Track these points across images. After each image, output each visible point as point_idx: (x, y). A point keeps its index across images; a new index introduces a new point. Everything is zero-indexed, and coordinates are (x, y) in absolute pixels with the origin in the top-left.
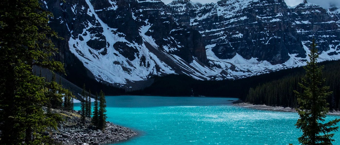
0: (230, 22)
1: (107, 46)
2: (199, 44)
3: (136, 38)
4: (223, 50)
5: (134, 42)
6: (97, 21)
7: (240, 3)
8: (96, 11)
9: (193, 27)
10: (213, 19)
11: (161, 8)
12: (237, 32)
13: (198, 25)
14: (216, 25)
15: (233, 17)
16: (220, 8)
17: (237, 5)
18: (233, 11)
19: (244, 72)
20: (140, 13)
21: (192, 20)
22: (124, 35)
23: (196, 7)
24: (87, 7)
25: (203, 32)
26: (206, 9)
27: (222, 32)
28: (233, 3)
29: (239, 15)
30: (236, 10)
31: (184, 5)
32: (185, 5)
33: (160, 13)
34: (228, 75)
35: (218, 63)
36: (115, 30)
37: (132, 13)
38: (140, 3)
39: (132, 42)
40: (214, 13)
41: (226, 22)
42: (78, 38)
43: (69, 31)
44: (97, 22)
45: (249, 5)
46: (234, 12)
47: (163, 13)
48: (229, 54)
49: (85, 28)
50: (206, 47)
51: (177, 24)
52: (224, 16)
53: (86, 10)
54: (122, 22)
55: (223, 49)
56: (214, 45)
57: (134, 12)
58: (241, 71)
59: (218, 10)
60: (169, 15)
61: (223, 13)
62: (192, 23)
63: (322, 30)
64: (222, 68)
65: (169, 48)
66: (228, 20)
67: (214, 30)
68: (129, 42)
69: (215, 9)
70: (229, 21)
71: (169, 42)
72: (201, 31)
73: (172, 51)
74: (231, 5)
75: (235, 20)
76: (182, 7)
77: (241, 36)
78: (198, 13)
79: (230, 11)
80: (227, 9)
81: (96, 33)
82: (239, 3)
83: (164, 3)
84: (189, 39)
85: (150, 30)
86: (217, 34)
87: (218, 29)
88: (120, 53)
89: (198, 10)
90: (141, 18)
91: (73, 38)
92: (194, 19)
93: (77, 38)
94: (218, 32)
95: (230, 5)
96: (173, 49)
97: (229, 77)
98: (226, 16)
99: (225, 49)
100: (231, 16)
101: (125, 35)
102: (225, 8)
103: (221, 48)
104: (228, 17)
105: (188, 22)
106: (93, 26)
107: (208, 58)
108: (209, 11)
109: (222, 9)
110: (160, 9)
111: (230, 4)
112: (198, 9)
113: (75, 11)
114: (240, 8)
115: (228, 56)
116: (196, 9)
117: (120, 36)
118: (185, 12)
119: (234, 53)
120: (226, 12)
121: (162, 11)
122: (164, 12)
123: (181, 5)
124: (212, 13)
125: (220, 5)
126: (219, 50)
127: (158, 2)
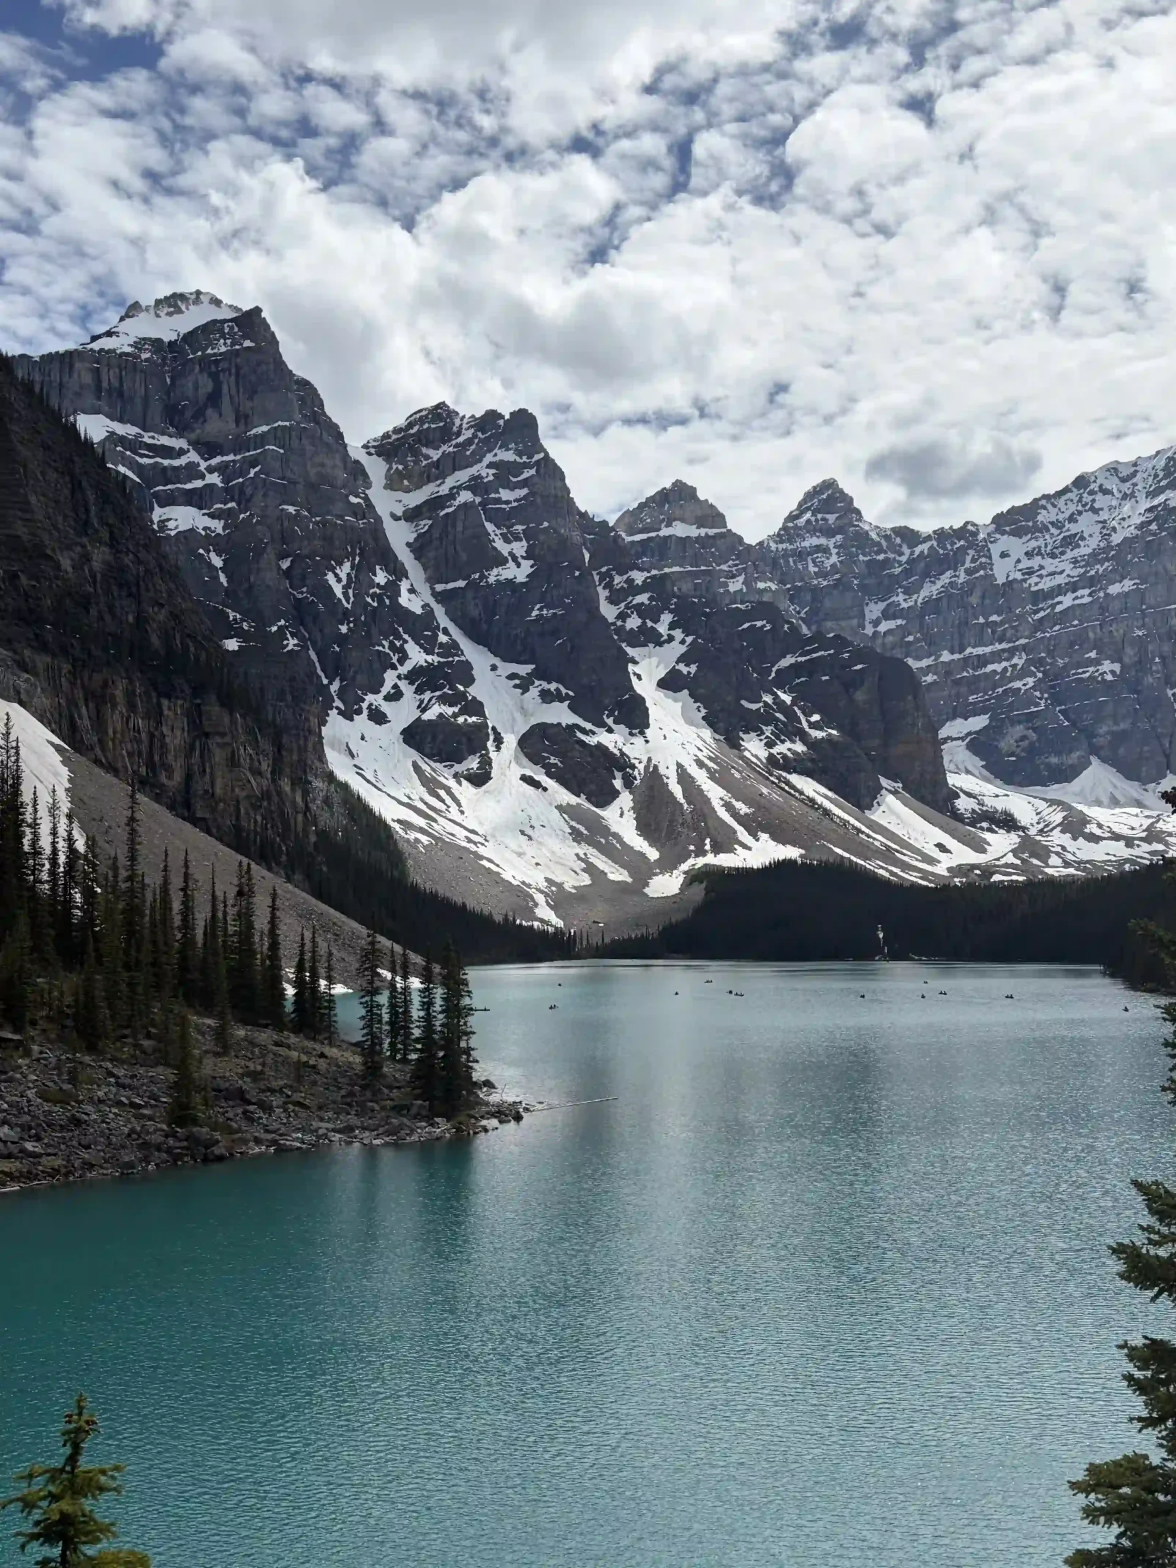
0: (1059, 608)
1: (490, 745)
2: (909, 720)
3: (620, 705)
4: (1025, 743)
5: (610, 721)
6: (446, 632)
7: (1104, 515)
8: (439, 587)
9: (879, 641)
10: (974, 600)
11: (731, 562)
12: (1093, 654)
13: (903, 631)
14: (988, 624)
15: (1073, 587)
16: (1005, 542)
17: (1086, 524)
18: (1070, 554)
19: (1129, 842)
20: (633, 589)
21: (874, 610)
22: (564, 691)
23: (893, 548)
24: (398, 572)
25: (924, 663)
26: (941, 552)
27: (1019, 661)
28: (1072, 519)
29: (1100, 572)
30: (1084, 550)
31: (833, 540)
32: (839, 539)
33: (726, 585)
34: (1054, 860)
35: (1000, 804)
36: (524, 670)
37: (600, 589)
38: (633, 542)
39: (601, 724)
40: (976, 570)
41: (1036, 612)
42: (365, 712)
43: (325, 681)
44: (443, 638)
45: (1150, 523)
46: (1075, 561)
47: (736, 585)
48: (1054, 760)
49: (394, 668)
50: (943, 733)
51: (805, 630)
52: (1025, 580)
53: (392, 589)
54: (555, 634)
55: (1023, 738)
56: (979, 722)
57: (609, 586)
58: (1116, 837)
59: (995, 555)
60: (765, 590)
61: (1020, 566)
62: (876, 623)
64: (1024, 829)
65: (770, 745)
66: (1045, 599)
67: (979, 651)
68: (588, 726)
69: (983, 550)
70: (1053, 606)
71: (769, 719)
72: (918, 658)
73: (785, 757)
74: (1058, 528)
75: (1082, 597)
76: (826, 550)
77: (1113, 672)
78: (902, 576)
79: (1053, 556)
80: (1039, 547)
81: (442, 687)
82: (1096, 518)
83: (740, 539)
84: (860, 696)
85: (681, 667)
86: (997, 667)
87: (998, 647)
88: (549, 775)
89: (904, 559)
90: (640, 610)
91: (341, 713)
92: (882, 606)
93: (359, 712)
94: (996, 657)
95: (1053, 530)
96: (788, 744)
97: (1055, 869)
98: (1034, 579)
99: (1033, 736)
100: (1061, 580)
101: (571, 693)
102: (1034, 544)
103: (1019, 730)
104: (1046, 584)
105: (855, 622)
106: (429, 658)
107: (953, 780)
108: (952, 562)
109: (1016, 546)
110: (724, 567)
111: (1052, 523)
112: (901, 554)
113: (345, 594)
114: (1105, 537)
115: (1049, 766)
116: (891, 556)
117: (547, 697)
118: (837, 576)
119: (1078, 753)
120: (1036, 561)
121: (734, 576)
122: (741, 579)
123: (823, 541)
124: (969, 572)
125: (1007, 529)
126: (1007, 743)
127: (712, 532)
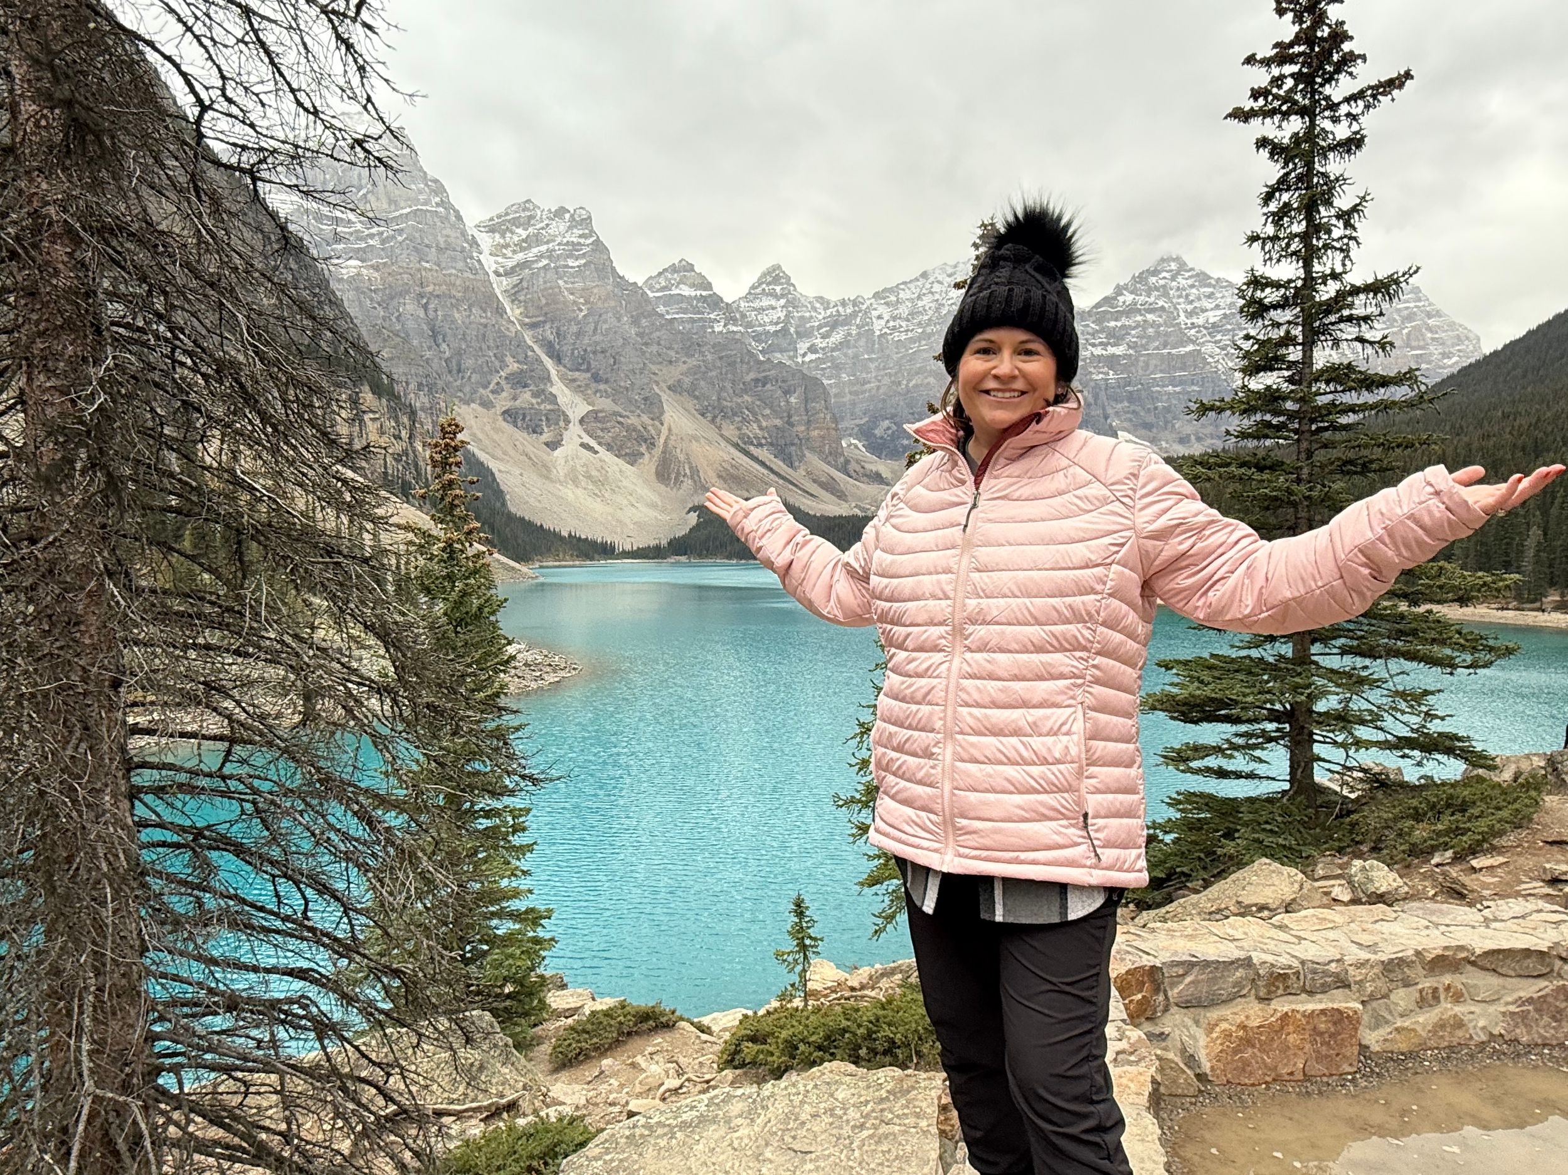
1: (562, 424)
3: (645, 400)
4: (889, 431)
5: (637, 410)
6: (531, 349)
7: (937, 296)
8: (527, 320)
9: (806, 367)
10: (862, 344)
11: (716, 313)
13: (820, 361)
15: (919, 339)
16: (880, 310)
20: (654, 327)
21: (803, 346)
22: (609, 390)
23: (815, 309)
24: (500, 311)
25: (832, 381)
26: (842, 313)
27: (887, 382)
28: (919, 298)
30: (925, 317)
31: (779, 302)
32: (783, 302)
33: (713, 327)
35: (873, 467)
36: (583, 377)
37: (632, 326)
38: (654, 297)
39: (633, 412)
40: (863, 326)
41: (897, 353)
42: (478, 401)
43: (451, 379)
44: (529, 353)
46: (920, 323)
47: (719, 328)
48: (905, 442)
49: (498, 372)
50: (842, 425)
51: (761, 357)
52: (891, 334)
53: (496, 319)
54: (604, 353)
55: (888, 428)
56: (863, 419)
57: (638, 324)
59: (874, 318)
60: (737, 331)
61: (889, 325)
62: (804, 355)
63: (1161, 371)
65: (739, 427)
66: (903, 346)
67: (864, 375)
68: (624, 413)
69: (867, 313)
70: (907, 350)
71: (738, 411)
72: (828, 378)
73: (747, 435)
74: (911, 303)
75: (923, 345)
76: (774, 308)
78: (820, 327)
79: (908, 320)
80: (900, 314)
81: (529, 385)
82: (933, 298)
83: (722, 298)
84: (793, 400)
86: (875, 385)
87: (875, 373)
88: (600, 444)
89: (820, 316)
91: (462, 400)
92: (808, 345)
93: (474, 400)
94: (874, 379)
95: (908, 304)
96: (750, 428)
98: (896, 333)
99: (895, 427)
100: (911, 335)
101: (614, 392)
102: (896, 312)
103: (886, 423)
104: (903, 337)
105: (791, 354)
106: (520, 366)
107: (847, 452)
108: (847, 320)
109: (887, 313)
110: (712, 316)
111: (907, 299)
112: (819, 313)
114: (937, 309)
116: (813, 314)
117: (598, 393)
118: (782, 325)
120: (898, 323)
121: (717, 322)
122: (722, 324)
123: (773, 302)
124: (858, 327)
125: (881, 301)
126: (878, 432)
127: (704, 293)
